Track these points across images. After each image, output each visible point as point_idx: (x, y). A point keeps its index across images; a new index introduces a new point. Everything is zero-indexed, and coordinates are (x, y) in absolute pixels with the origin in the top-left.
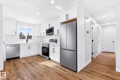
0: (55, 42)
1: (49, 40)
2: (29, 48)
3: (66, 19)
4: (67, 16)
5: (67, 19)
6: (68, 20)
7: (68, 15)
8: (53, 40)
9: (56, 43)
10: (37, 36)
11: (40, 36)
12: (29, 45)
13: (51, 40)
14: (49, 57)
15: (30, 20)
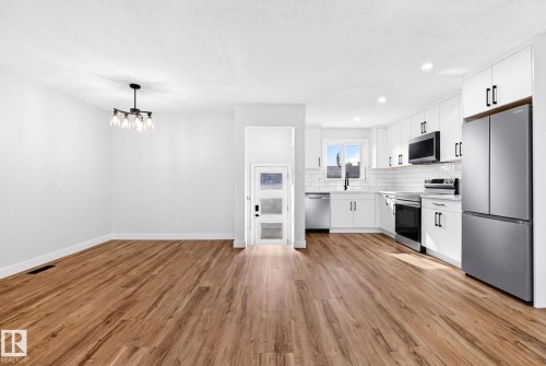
0: (453, 191)
1: (426, 182)
2: (353, 206)
3: (488, 105)
4: (491, 92)
5: (491, 102)
6: (493, 107)
7: (495, 87)
8: (441, 181)
9: (457, 193)
10: (377, 169)
11: (386, 169)
12: (354, 198)
13: (434, 181)
14: (420, 241)
15: (357, 119)
